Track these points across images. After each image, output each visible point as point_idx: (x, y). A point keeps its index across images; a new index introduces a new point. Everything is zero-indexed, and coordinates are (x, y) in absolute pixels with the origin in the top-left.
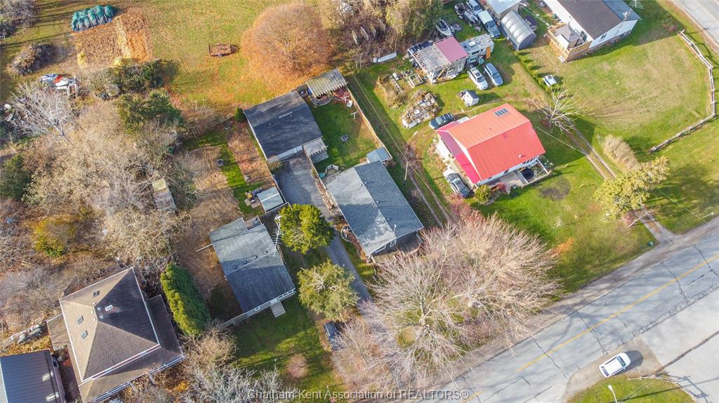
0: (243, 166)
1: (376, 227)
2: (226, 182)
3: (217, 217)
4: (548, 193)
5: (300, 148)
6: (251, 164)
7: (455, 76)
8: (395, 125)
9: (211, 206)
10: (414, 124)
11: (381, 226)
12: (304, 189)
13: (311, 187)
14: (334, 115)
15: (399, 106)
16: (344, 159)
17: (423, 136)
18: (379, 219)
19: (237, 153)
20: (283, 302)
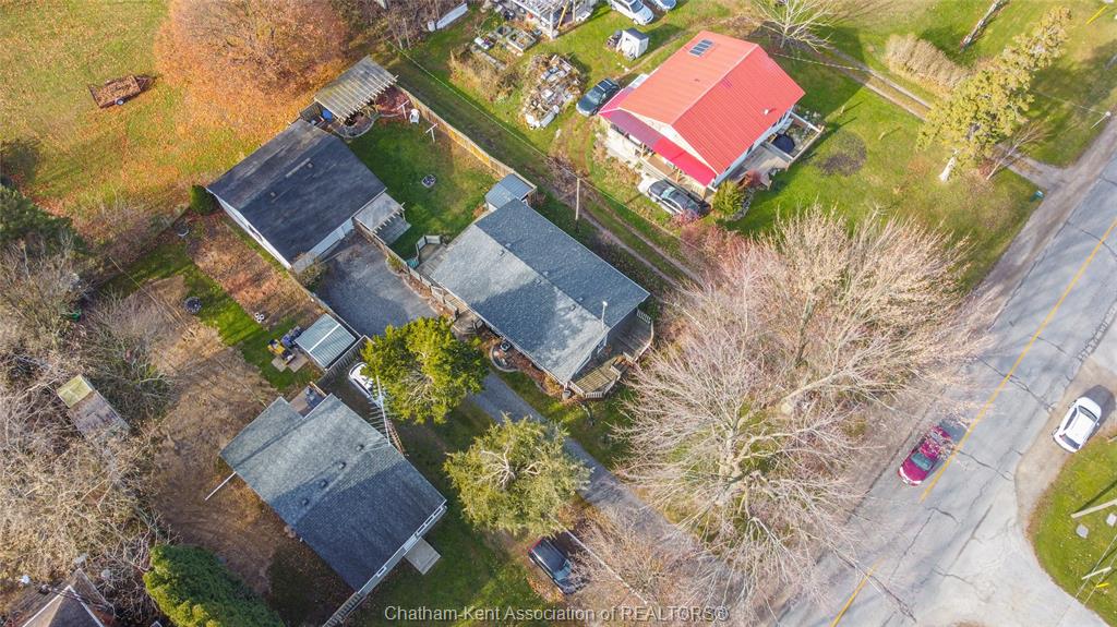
0: (245, 297)
1: (563, 322)
2: (219, 339)
3: (224, 413)
4: (832, 165)
5: (348, 225)
6: (259, 286)
7: (588, 14)
8: (515, 130)
9: (204, 396)
10: (549, 118)
11: (571, 315)
12: (385, 302)
13: (397, 292)
14: (392, 146)
15: (509, 93)
16: (443, 221)
17: (575, 133)
18: (561, 305)
19: (222, 276)
20: (428, 537)
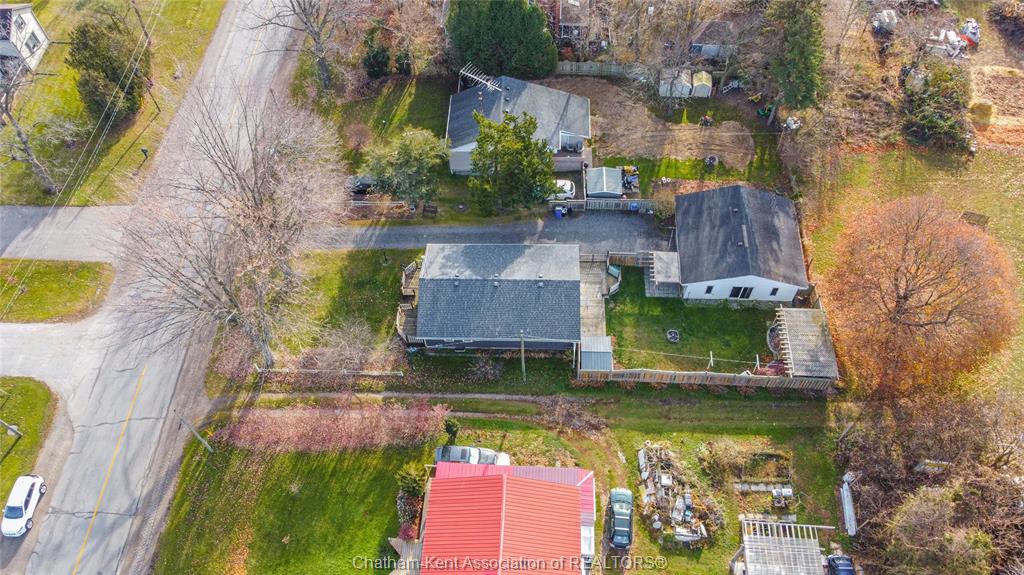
1: (458, 266)
2: (673, 157)
9: (641, 129)
10: (642, 461)
11: (455, 272)
17: (608, 468)
18: (468, 272)
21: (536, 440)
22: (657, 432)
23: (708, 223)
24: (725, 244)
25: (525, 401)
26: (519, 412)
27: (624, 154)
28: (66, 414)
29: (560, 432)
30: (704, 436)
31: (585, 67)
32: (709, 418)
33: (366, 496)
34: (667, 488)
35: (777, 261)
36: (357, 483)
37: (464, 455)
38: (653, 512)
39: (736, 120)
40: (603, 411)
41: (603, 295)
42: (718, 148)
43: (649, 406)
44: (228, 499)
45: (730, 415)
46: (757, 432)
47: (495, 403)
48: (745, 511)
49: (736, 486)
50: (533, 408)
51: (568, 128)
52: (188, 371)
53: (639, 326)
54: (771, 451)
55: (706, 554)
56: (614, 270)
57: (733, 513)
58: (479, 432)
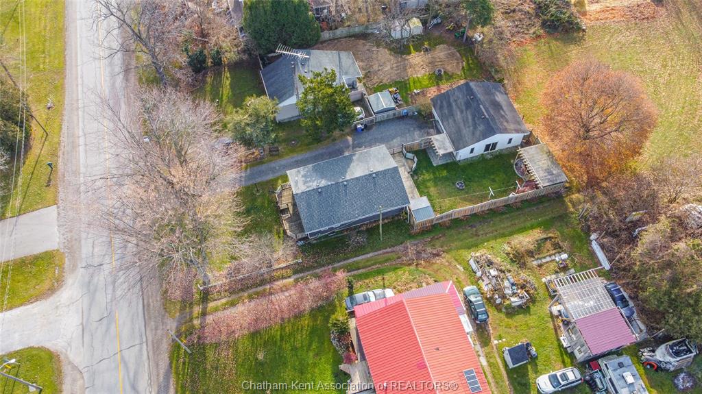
2: (415, 76)
7: (565, 345)
9: (388, 64)
10: (474, 266)
11: (315, 184)
12: (394, 138)
18: (324, 182)
21: (404, 274)
22: (475, 246)
23: (458, 110)
24: (473, 119)
25: (387, 253)
26: (387, 261)
27: (384, 81)
28: (70, 363)
29: (417, 265)
30: (503, 239)
31: (339, 32)
32: (501, 228)
33: (310, 345)
34: (496, 277)
35: (507, 121)
36: (300, 339)
37: (365, 298)
38: (494, 294)
39: (443, 44)
40: (438, 243)
41: (408, 173)
42: (440, 63)
43: (464, 232)
44: (216, 380)
45: (513, 222)
46: (532, 228)
47: (368, 260)
48: (545, 276)
49: (534, 263)
50: (395, 256)
51: (346, 73)
52: (149, 305)
53: (437, 185)
54: (545, 236)
55: (533, 309)
56: (410, 155)
57: (539, 279)
58: (367, 281)
